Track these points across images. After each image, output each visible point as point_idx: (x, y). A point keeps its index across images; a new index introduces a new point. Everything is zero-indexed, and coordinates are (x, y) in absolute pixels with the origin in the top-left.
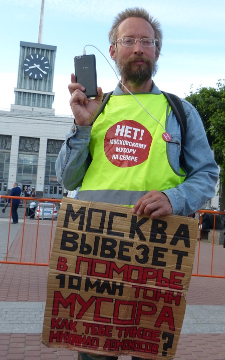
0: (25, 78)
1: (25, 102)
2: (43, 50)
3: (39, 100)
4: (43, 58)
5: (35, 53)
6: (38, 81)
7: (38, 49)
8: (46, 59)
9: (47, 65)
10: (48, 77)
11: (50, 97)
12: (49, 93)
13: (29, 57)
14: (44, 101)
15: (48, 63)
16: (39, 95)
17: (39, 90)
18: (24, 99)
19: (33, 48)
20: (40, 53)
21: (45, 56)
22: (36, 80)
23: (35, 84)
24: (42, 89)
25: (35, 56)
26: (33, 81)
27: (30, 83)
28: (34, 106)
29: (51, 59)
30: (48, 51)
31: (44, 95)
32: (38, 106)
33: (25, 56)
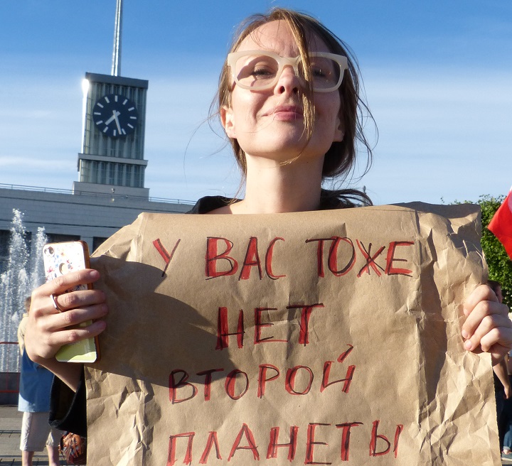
0: (95, 136)
1: (97, 179)
2: (125, 87)
3: (120, 175)
4: (126, 101)
5: (112, 92)
6: (118, 142)
7: (117, 86)
8: (131, 104)
9: (133, 113)
10: (135, 135)
11: (140, 168)
12: (138, 162)
13: (102, 101)
14: (128, 175)
15: (135, 110)
16: (121, 165)
17: (120, 156)
18: (96, 172)
19: (109, 85)
20: (120, 93)
21: (128, 96)
22: (114, 139)
23: (113, 146)
24: (125, 154)
25: (111, 98)
26: (109, 140)
27: (105, 145)
28: (113, 184)
29: (139, 101)
30: (133, 88)
31: (129, 166)
32: (120, 184)
33: (95, 98)
